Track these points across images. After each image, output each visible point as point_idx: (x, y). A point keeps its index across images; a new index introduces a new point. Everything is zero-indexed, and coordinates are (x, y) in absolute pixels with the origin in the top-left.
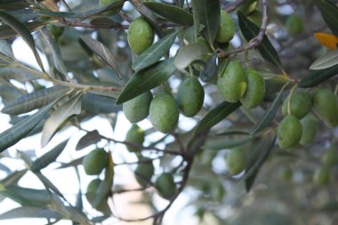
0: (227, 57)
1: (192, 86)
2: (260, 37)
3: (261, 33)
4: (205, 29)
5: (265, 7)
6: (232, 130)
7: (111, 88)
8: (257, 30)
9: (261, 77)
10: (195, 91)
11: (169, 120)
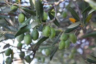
0: (45, 24)
1: (35, 32)
2: (54, 19)
3: (55, 18)
4: (39, 17)
5: (56, 11)
6: (47, 44)
7: (13, 32)
8: (54, 17)
9: (54, 30)
10: (37, 33)
11: (29, 41)
